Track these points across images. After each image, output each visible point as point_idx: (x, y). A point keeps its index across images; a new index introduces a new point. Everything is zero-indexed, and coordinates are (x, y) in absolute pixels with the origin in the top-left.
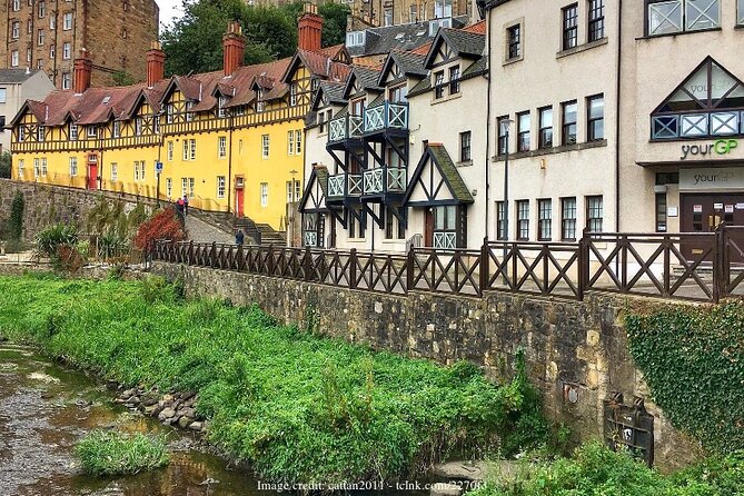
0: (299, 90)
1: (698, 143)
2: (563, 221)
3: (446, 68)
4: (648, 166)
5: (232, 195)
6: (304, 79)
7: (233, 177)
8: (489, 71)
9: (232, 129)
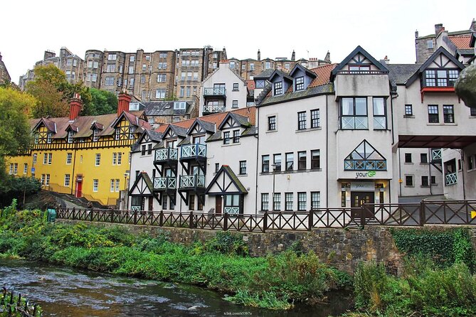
0: (122, 132)
1: (362, 172)
2: (299, 202)
3: (231, 130)
4: (340, 180)
5: (74, 185)
6: (125, 126)
7: (75, 175)
8: (258, 134)
9: (77, 149)
